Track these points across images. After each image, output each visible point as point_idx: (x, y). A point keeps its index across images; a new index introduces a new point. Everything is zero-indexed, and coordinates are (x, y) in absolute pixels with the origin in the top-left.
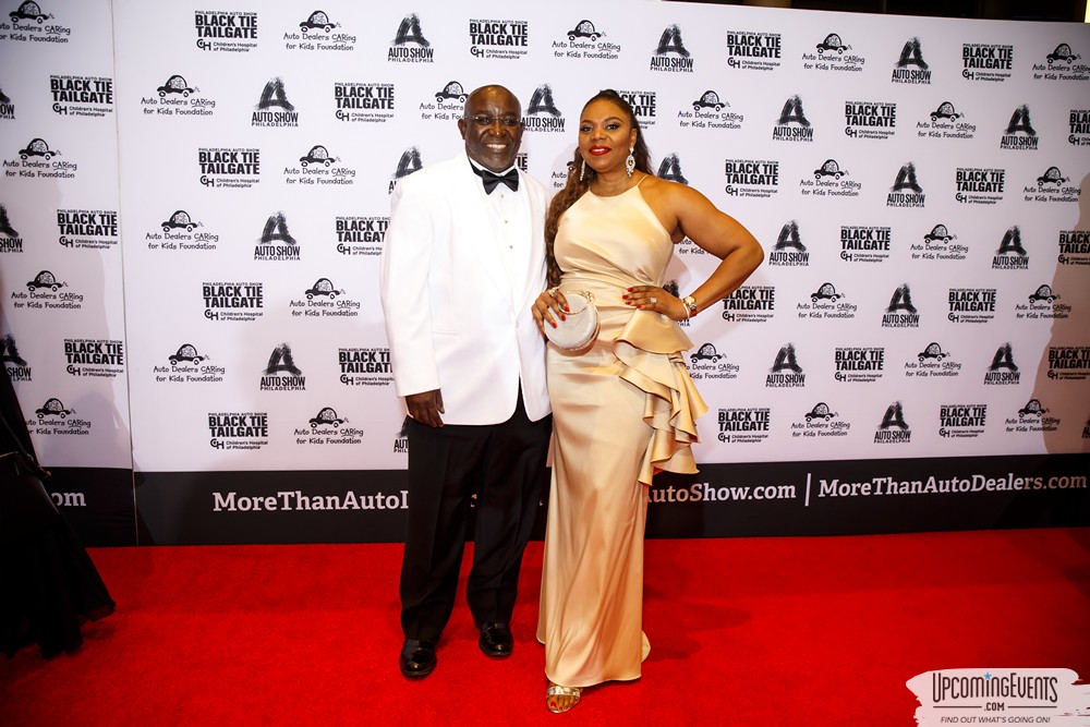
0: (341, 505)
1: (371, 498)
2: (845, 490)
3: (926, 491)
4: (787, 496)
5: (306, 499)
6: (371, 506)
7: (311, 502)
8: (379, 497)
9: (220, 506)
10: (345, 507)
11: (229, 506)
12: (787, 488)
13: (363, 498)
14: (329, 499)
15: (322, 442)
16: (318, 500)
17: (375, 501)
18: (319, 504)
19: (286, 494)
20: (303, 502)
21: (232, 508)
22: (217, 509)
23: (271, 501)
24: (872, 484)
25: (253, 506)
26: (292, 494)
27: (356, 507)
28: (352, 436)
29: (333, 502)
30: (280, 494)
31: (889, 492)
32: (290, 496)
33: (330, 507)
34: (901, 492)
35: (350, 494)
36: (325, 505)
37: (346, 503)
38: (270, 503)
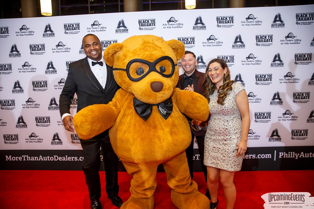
0: (39, 159)
1: (46, 157)
6: (46, 160)
7: (31, 158)
8: (48, 157)
9: (8, 159)
10: (39, 160)
13: (44, 157)
14: (35, 158)
15: (32, 142)
16: (32, 158)
17: (47, 158)
18: (33, 159)
19: (24, 156)
20: (29, 158)
21: (11, 160)
25: (16, 159)
26: (26, 156)
27: (42, 160)
28: (40, 140)
29: (36, 158)
30: (22, 156)
33: (36, 160)
35: (41, 156)
36: (34, 159)
37: (40, 159)
38: (20, 158)
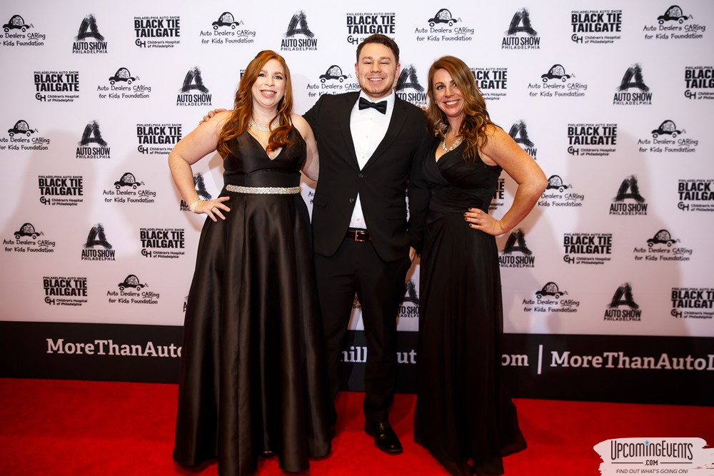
0: (143, 352)
1: (166, 348)
2: (576, 361)
3: (659, 367)
4: (520, 364)
5: (116, 346)
6: (166, 355)
7: (120, 349)
8: (172, 347)
9: (52, 349)
10: (146, 354)
11: (58, 350)
12: (520, 357)
13: (160, 348)
14: (134, 347)
15: (128, 302)
16: (125, 348)
17: (169, 350)
18: (126, 351)
19: (101, 342)
20: (114, 349)
21: (61, 351)
22: (50, 351)
23: (90, 347)
24: (603, 358)
25: (76, 350)
26: (106, 342)
27: (154, 354)
28: (151, 298)
29: (137, 349)
30: (96, 342)
31: (620, 366)
32: (104, 344)
33: (134, 354)
34: (633, 366)
35: (150, 344)
36: (131, 352)
37: (147, 351)
38: (89, 348)
